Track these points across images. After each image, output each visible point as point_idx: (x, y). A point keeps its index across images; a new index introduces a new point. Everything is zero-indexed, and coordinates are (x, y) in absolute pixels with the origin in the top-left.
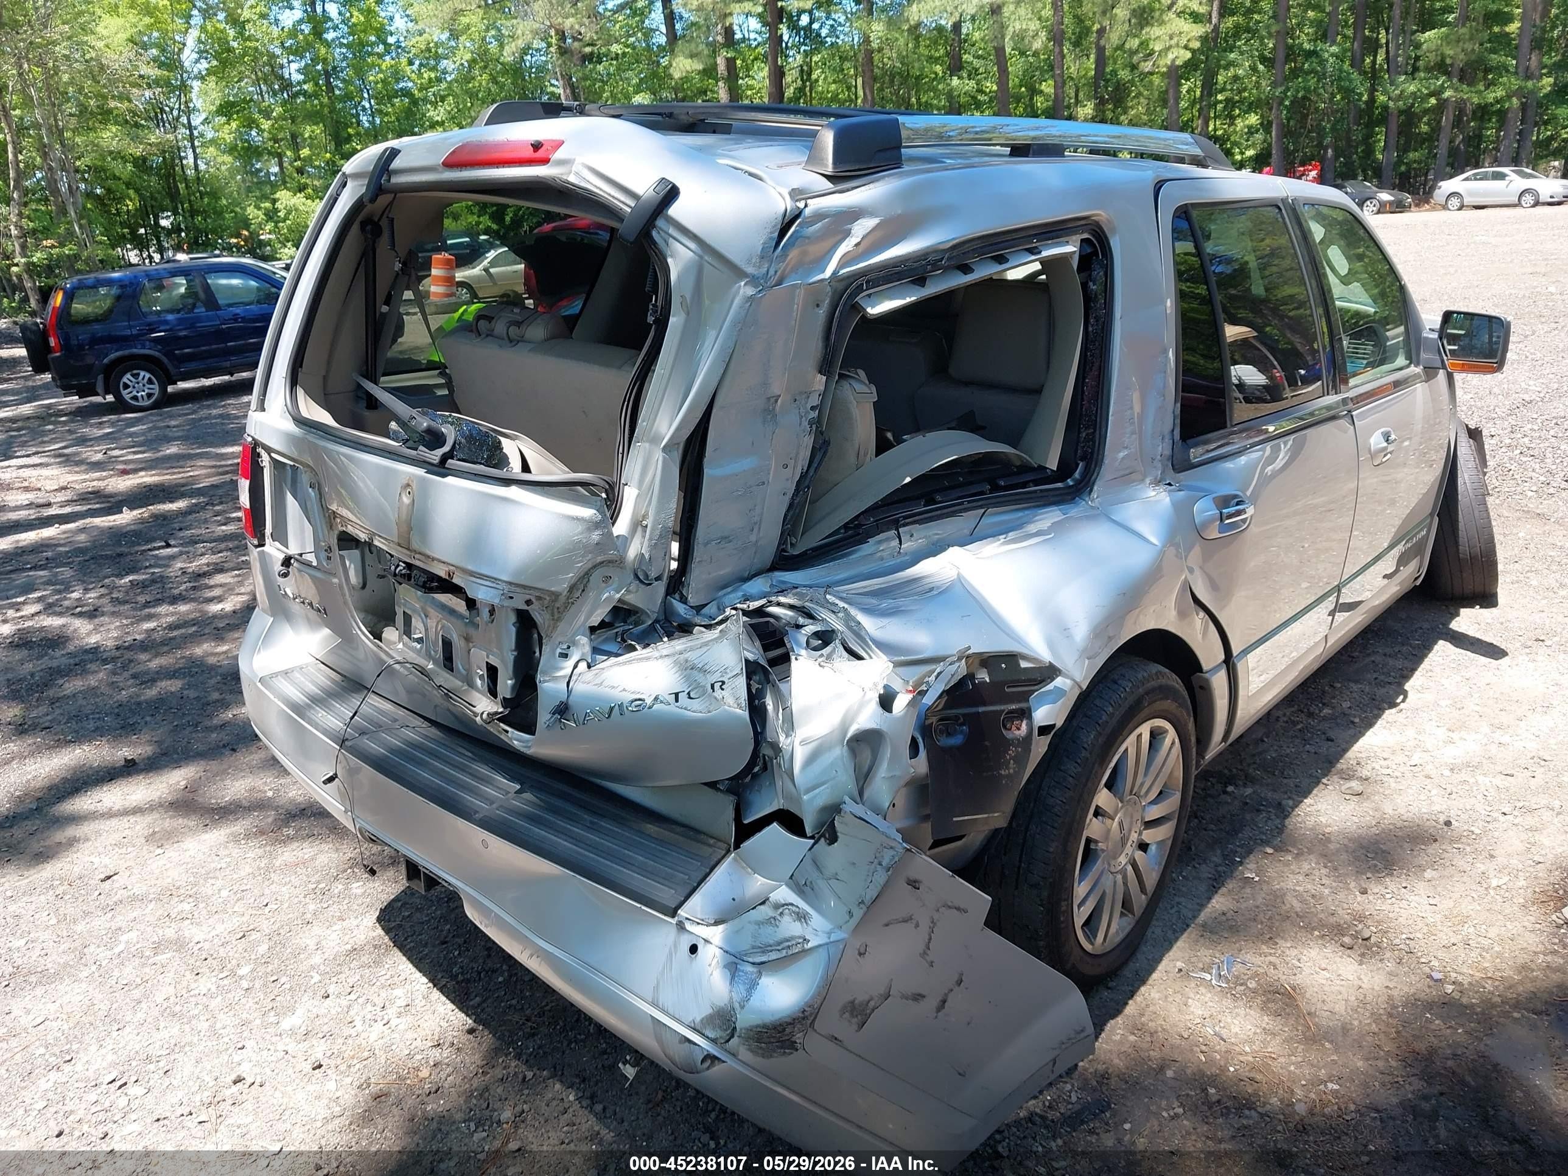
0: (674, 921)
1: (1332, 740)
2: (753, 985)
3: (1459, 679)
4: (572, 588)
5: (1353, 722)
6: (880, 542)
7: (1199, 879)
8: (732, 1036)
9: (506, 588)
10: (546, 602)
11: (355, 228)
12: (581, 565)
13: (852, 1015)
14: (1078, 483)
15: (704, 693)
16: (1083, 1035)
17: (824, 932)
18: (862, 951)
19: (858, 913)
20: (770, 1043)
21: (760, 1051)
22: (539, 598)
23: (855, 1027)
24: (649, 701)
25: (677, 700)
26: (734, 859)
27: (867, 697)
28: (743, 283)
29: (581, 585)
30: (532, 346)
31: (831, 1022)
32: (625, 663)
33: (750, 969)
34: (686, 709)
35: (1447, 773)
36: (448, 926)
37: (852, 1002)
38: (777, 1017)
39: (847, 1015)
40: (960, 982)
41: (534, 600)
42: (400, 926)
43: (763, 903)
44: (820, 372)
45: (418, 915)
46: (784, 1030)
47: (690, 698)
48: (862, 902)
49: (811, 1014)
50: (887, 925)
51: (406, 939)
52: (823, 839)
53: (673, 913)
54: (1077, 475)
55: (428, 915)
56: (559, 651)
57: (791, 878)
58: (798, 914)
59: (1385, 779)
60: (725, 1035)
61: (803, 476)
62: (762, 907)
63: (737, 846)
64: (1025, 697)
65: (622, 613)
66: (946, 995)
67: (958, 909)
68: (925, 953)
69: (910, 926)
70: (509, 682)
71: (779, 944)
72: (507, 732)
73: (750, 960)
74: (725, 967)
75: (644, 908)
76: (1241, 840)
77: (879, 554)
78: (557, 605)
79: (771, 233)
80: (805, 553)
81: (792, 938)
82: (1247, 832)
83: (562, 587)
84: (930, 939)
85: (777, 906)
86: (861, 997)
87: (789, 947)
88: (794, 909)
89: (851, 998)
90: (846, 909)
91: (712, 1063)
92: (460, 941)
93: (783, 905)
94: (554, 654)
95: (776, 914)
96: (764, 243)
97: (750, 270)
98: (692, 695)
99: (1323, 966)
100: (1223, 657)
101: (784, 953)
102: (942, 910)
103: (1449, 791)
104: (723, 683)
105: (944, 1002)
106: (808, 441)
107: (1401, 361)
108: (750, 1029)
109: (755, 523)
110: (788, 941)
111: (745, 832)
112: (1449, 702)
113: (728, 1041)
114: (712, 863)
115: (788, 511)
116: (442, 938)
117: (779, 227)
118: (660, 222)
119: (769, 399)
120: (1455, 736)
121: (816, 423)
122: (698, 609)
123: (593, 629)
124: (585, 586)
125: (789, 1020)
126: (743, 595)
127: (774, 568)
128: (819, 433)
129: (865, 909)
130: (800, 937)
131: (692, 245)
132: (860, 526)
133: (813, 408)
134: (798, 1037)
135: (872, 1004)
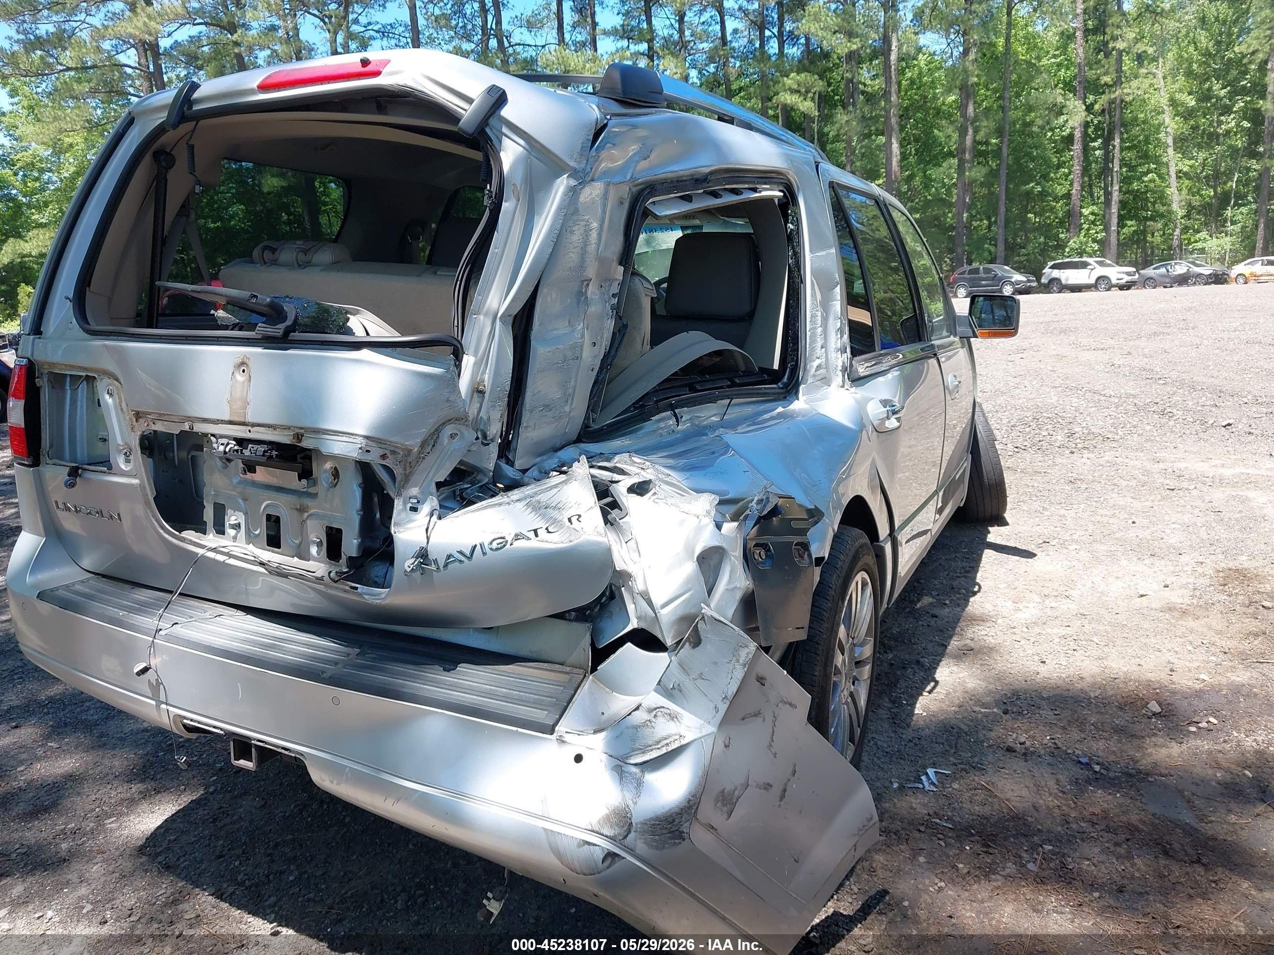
0: (554, 737)
1: (936, 617)
2: (639, 784)
3: (1004, 570)
4: (423, 444)
5: (945, 604)
6: (660, 421)
7: (881, 719)
8: (629, 832)
9: (364, 441)
10: (400, 456)
11: (148, 159)
12: (432, 422)
13: (724, 805)
14: (786, 386)
15: (562, 526)
16: (872, 822)
17: (696, 728)
18: (727, 744)
19: (723, 708)
20: (663, 834)
21: (655, 844)
22: (394, 453)
23: (725, 815)
24: (509, 539)
25: (536, 535)
26: (593, 681)
27: (703, 523)
28: (566, 176)
29: (432, 440)
30: (321, 268)
31: (708, 812)
32: (478, 510)
33: (634, 769)
34: (547, 542)
35: (1025, 630)
36: (221, 842)
37: (723, 792)
38: (666, 809)
39: (719, 804)
40: (794, 773)
41: (388, 455)
42: (168, 849)
43: (637, 709)
44: (620, 264)
45: (185, 837)
46: (674, 820)
47: (549, 532)
48: (726, 697)
49: (694, 804)
50: (743, 719)
51: (178, 860)
52: (687, 644)
53: (552, 732)
54: (785, 379)
55: (195, 836)
56: (410, 505)
57: (659, 684)
58: (670, 715)
59: (985, 638)
60: (622, 832)
61: (606, 356)
62: (636, 712)
63: (594, 669)
64: (803, 532)
65: (460, 474)
66: (786, 785)
67: (790, 704)
68: (770, 745)
69: (759, 720)
70: (355, 541)
71: (658, 742)
72: (356, 588)
73: (632, 761)
74: (612, 769)
75: (520, 730)
76: (900, 689)
77: (660, 431)
78: (410, 459)
79: (588, 135)
80: (601, 429)
81: (669, 736)
82: (902, 684)
83: (414, 443)
84: (773, 732)
85: (650, 711)
86: (729, 788)
87: (667, 744)
88: (666, 711)
89: (722, 788)
90: (712, 706)
91: (613, 859)
92: (239, 851)
93: (655, 709)
94: (405, 507)
95: (650, 717)
96: (583, 143)
97: (572, 164)
98: (550, 529)
99: (1001, 765)
100: (888, 532)
101: (664, 751)
102: (781, 705)
103: (1032, 641)
104: (580, 516)
105: (785, 791)
106: (610, 325)
107: (945, 333)
108: (644, 823)
109: (570, 395)
110: (666, 739)
111: (600, 655)
112: (1005, 585)
113: (625, 837)
114: (575, 686)
115: (593, 386)
116: (218, 853)
117: (593, 131)
118: (493, 121)
119: (583, 282)
120: (1021, 606)
121: (616, 308)
122: (524, 471)
123: (439, 485)
124: (435, 442)
125: (677, 810)
126: (559, 461)
127: (579, 440)
128: (619, 318)
129: (728, 703)
130: (676, 735)
131: (522, 142)
132: (643, 406)
133: (614, 296)
134: (685, 828)
135: (736, 792)
